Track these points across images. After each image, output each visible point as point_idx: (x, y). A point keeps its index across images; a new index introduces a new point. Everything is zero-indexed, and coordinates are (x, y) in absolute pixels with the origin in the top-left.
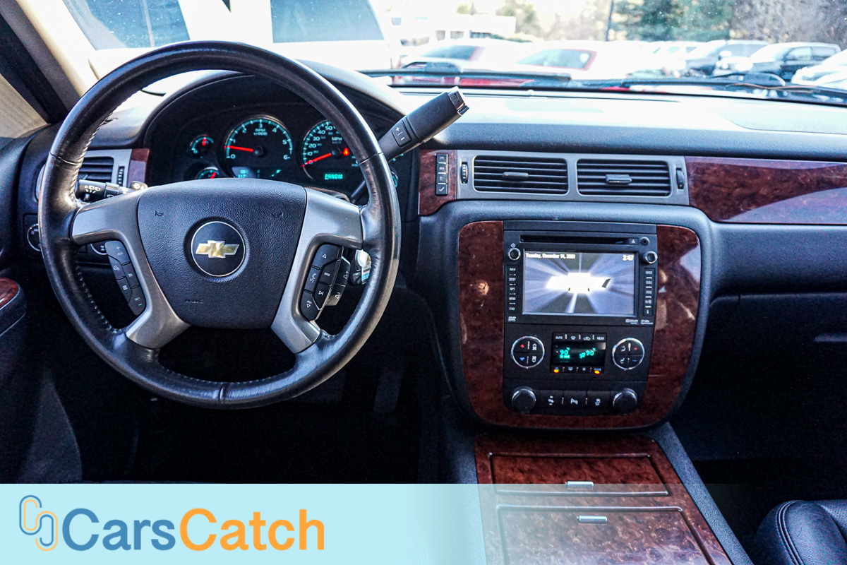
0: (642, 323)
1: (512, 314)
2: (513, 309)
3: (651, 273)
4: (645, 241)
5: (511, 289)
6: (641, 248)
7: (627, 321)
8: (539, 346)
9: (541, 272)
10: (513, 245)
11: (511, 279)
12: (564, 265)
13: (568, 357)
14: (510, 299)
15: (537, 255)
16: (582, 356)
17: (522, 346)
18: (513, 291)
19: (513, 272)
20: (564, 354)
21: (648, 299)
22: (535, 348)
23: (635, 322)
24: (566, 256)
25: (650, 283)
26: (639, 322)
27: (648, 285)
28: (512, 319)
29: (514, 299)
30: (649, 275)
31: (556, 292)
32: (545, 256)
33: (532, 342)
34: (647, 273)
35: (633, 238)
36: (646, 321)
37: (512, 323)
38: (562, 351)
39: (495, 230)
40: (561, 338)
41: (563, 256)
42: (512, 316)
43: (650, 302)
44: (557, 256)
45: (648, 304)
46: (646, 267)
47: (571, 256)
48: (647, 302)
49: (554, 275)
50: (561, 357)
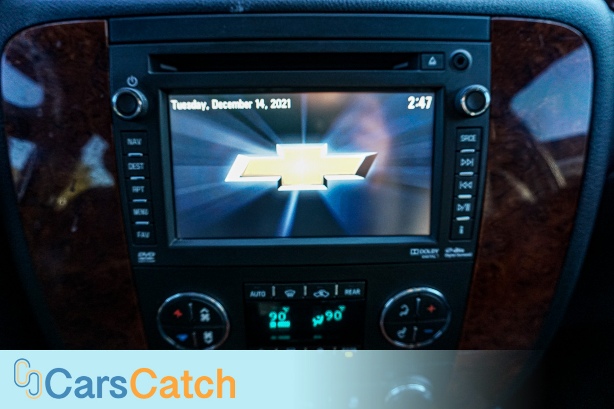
0: (447, 255)
1: (146, 246)
2: (145, 235)
3: (472, 138)
4: (461, 59)
5: (136, 189)
6: (451, 78)
7: (414, 252)
8: (213, 311)
9: (209, 145)
10: (133, 81)
11: (132, 166)
12: (263, 125)
13: (286, 324)
14: (136, 212)
15: (197, 105)
16: (318, 321)
17: (178, 313)
18: (139, 195)
19: (135, 148)
20: (277, 321)
21: (463, 202)
22: (205, 317)
23: (430, 253)
24: (268, 103)
25: (469, 162)
26: (442, 252)
27: (466, 168)
28: (146, 257)
29: (144, 212)
30: (468, 145)
31: (249, 190)
32: (217, 104)
33: (199, 304)
34: (465, 138)
35: (432, 53)
36: (457, 250)
37: (146, 265)
38: (273, 315)
39: (88, 42)
40: (263, 294)
41: (260, 104)
42: (147, 251)
43: (468, 207)
44: (247, 105)
45: (464, 214)
46: (461, 124)
47: (281, 103)
48: (460, 208)
49: (242, 152)
50: (273, 325)
